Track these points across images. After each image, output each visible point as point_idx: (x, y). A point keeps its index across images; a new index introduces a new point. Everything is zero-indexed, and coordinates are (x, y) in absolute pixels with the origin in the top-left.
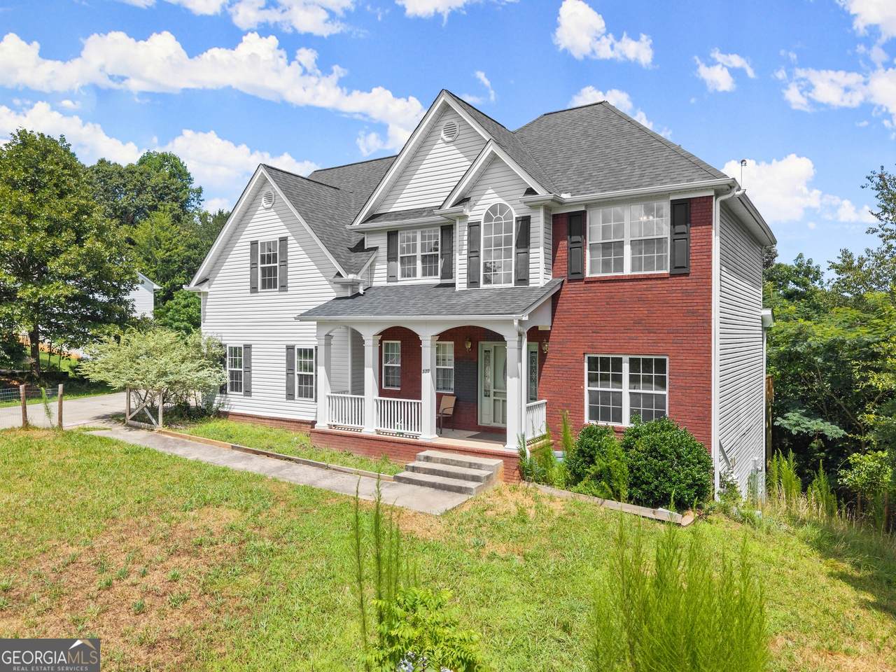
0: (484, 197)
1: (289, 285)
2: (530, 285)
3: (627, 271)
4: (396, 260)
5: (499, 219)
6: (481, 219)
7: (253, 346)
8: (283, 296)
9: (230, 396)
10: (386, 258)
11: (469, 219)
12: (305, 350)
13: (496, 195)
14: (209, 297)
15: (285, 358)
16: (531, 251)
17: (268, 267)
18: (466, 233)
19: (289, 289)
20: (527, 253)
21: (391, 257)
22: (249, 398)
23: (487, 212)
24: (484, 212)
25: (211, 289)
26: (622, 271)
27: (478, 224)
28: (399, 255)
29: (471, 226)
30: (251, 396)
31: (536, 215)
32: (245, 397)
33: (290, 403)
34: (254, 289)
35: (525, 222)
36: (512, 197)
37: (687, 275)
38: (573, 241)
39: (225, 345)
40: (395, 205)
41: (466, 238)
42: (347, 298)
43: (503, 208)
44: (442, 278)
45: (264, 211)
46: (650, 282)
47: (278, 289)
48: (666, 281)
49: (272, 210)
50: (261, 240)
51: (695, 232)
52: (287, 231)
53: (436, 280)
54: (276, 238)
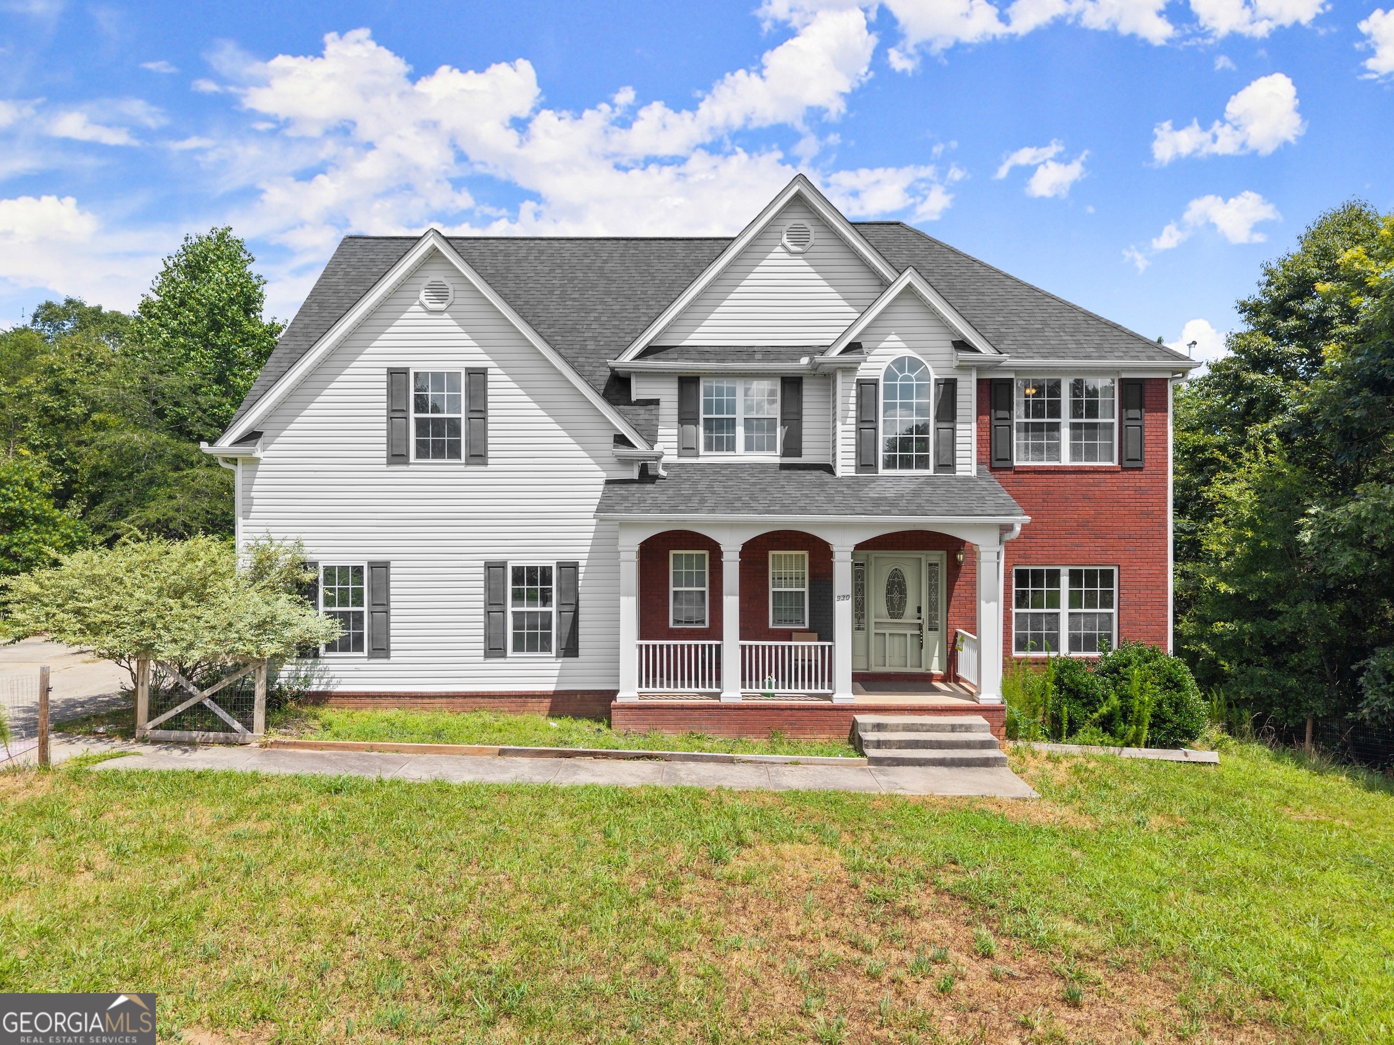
0: (883, 344)
1: (490, 454)
2: (958, 474)
3: (1066, 460)
4: (696, 422)
5: (909, 378)
6: (880, 375)
7: (393, 564)
8: (476, 472)
9: (326, 661)
10: (676, 418)
11: (858, 373)
12: (532, 570)
13: (902, 344)
14: (261, 467)
15: (482, 584)
16: (958, 426)
17: (433, 419)
18: (854, 393)
19: (490, 461)
20: (954, 429)
21: (687, 416)
22: (385, 661)
23: (889, 367)
24: (884, 366)
25: (267, 453)
26: (1059, 460)
27: (875, 383)
28: (702, 416)
29: (860, 383)
30: (388, 657)
31: (967, 378)
32: (372, 661)
33: (496, 663)
34: (397, 457)
35: (948, 388)
36: (929, 350)
37: (1140, 469)
38: (999, 416)
39: (315, 565)
40: (693, 336)
41: (853, 400)
42: (631, 481)
43: (915, 364)
44: (784, 455)
45: (425, 315)
46: (1097, 476)
47: (463, 460)
48: (1116, 476)
49: (446, 315)
50: (415, 367)
51: (1149, 418)
52: (486, 357)
53: (774, 458)
54: (459, 366)
